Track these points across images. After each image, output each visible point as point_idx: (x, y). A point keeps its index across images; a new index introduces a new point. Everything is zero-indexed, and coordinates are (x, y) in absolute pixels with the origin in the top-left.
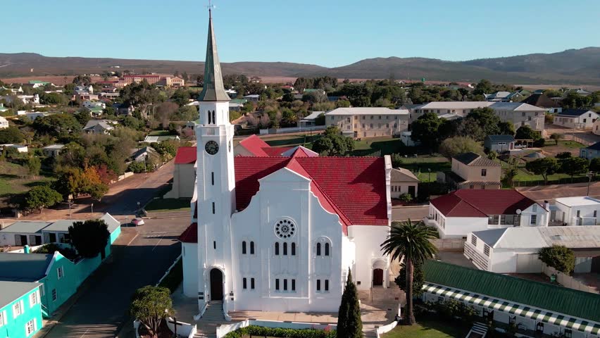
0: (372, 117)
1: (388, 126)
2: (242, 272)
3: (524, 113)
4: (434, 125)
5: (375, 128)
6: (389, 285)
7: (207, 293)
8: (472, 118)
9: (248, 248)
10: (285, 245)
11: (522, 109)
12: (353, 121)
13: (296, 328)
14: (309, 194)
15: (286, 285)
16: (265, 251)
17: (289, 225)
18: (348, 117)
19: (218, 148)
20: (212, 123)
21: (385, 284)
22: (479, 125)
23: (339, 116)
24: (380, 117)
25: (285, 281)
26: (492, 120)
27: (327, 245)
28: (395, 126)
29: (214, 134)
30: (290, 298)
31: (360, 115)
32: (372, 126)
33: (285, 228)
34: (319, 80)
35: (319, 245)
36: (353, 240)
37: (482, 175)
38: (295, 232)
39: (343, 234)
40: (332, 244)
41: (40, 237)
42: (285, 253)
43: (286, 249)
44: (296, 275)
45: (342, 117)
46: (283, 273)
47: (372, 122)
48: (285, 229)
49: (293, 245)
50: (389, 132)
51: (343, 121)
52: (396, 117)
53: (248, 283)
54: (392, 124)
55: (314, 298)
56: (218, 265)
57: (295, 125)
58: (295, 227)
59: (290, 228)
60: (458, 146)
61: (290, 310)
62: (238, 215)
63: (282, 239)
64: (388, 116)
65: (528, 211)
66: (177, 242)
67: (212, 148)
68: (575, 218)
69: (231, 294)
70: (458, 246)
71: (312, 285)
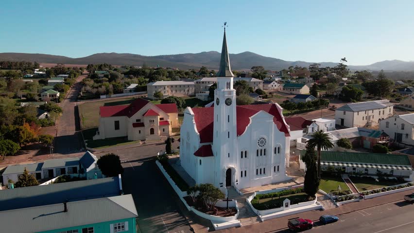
0: (176, 86)
1: (184, 91)
2: (241, 168)
3: (255, 83)
5: (178, 92)
7: (225, 183)
9: (244, 154)
10: (261, 150)
11: (254, 81)
12: (167, 89)
13: (261, 193)
14: (273, 123)
15: (261, 172)
16: (252, 155)
17: (264, 140)
18: (164, 87)
19: (232, 102)
20: (228, 89)
22: (243, 88)
23: (159, 86)
24: (180, 86)
25: (261, 170)
27: (279, 148)
28: (188, 91)
30: (264, 178)
31: (170, 85)
32: (176, 91)
33: (262, 141)
34: (102, 65)
35: (276, 148)
40: (282, 147)
41: (40, 173)
42: (261, 155)
43: (262, 153)
44: (266, 165)
45: (161, 86)
46: (259, 166)
47: (176, 89)
49: (265, 150)
50: (185, 94)
51: (162, 89)
52: (188, 86)
53: (243, 174)
54: (186, 90)
55: (273, 176)
56: (231, 166)
57: (122, 92)
58: (267, 141)
61: (263, 184)
62: (239, 137)
63: (260, 148)
64: (184, 86)
65: (311, 126)
66: (143, 163)
67: (228, 102)
68: (325, 127)
69: (237, 181)
70: (293, 145)
71: (272, 170)
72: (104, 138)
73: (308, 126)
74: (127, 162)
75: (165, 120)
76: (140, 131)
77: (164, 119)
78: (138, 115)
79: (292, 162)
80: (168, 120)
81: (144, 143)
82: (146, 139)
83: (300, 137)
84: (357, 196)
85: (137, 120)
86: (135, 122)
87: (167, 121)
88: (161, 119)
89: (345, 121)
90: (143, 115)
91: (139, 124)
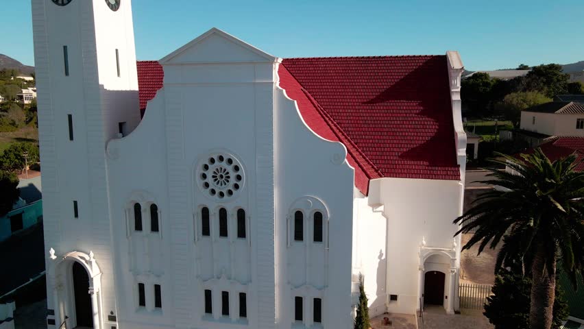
2: (135, 269)
4: (487, 84)
6: (457, 308)
7: (59, 312)
8: (534, 76)
9: (145, 218)
10: (223, 213)
15: (226, 304)
17: (230, 169)
21: (449, 305)
22: (545, 83)
25: (225, 296)
26: (560, 78)
27: (318, 218)
33: (222, 174)
35: (299, 217)
36: (381, 208)
37: (578, 127)
38: (242, 185)
39: (356, 191)
40: (328, 215)
42: (224, 232)
43: (226, 223)
44: (247, 282)
46: (219, 278)
48: (222, 177)
49: (241, 214)
53: (148, 296)
58: (243, 172)
59: (233, 175)
60: (524, 101)
62: (121, 143)
63: (216, 200)
69: (113, 317)
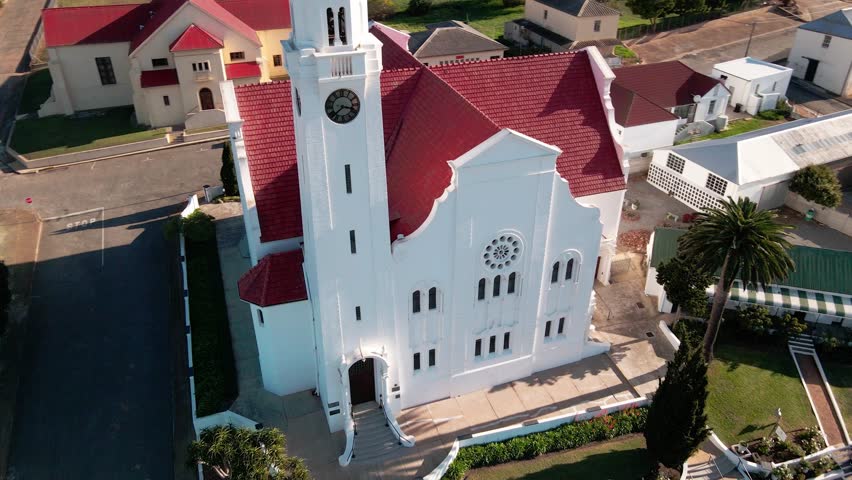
10: (497, 280)
14: (555, 177)
16: (460, 299)
17: (509, 244)
19: (358, 104)
20: (338, 43)
21: (606, 279)
25: (492, 340)
27: (571, 262)
29: (349, 72)
30: (499, 365)
33: (502, 250)
35: (557, 266)
37: (595, 30)
38: (520, 256)
40: (581, 260)
46: (489, 328)
48: (500, 253)
49: (512, 278)
55: (539, 352)
58: (522, 245)
59: (511, 248)
61: (500, 381)
62: (402, 245)
65: (709, 96)
66: (142, 230)
67: (342, 107)
68: (753, 95)
69: (396, 388)
70: (637, 169)
71: (539, 331)
72: (69, 111)
73: (697, 98)
74: (98, 225)
75: (248, 59)
76: (166, 100)
77: (246, 55)
78: (155, 45)
79: (621, 257)
80: (258, 60)
81: (181, 139)
82: (188, 125)
83: (666, 148)
84: (841, 459)
85: (156, 62)
86: (150, 67)
87: (254, 64)
88: (234, 56)
89: (820, 68)
90: (171, 47)
91: (161, 75)
